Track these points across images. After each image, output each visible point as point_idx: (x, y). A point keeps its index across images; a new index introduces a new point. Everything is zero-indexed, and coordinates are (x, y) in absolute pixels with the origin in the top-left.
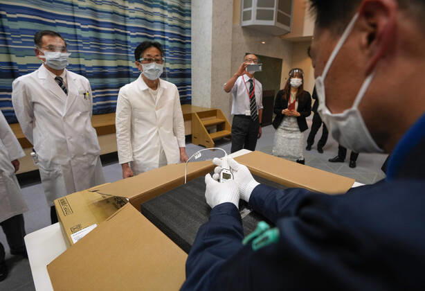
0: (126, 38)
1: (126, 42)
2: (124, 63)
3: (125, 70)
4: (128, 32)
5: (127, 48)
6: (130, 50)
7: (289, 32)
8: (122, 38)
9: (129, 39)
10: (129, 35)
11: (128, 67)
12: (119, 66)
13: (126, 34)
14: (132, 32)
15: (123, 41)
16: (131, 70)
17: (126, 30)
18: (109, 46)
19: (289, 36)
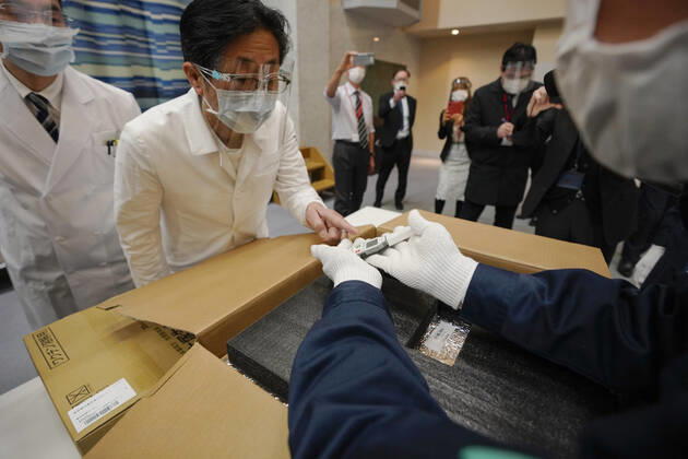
0: (144, 25)
1: (146, 33)
2: (145, 72)
3: (149, 84)
4: (147, 13)
5: (148, 43)
6: (153, 47)
7: (417, 21)
8: (137, 24)
9: (150, 26)
10: (149, 18)
11: (154, 79)
12: (136, 78)
13: (143, 18)
14: (153, 13)
15: (139, 31)
16: (159, 85)
17: (142, 9)
18: (111, 39)
19: (418, 28)
